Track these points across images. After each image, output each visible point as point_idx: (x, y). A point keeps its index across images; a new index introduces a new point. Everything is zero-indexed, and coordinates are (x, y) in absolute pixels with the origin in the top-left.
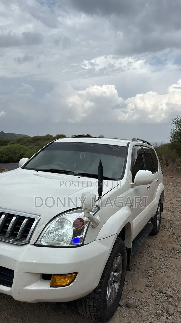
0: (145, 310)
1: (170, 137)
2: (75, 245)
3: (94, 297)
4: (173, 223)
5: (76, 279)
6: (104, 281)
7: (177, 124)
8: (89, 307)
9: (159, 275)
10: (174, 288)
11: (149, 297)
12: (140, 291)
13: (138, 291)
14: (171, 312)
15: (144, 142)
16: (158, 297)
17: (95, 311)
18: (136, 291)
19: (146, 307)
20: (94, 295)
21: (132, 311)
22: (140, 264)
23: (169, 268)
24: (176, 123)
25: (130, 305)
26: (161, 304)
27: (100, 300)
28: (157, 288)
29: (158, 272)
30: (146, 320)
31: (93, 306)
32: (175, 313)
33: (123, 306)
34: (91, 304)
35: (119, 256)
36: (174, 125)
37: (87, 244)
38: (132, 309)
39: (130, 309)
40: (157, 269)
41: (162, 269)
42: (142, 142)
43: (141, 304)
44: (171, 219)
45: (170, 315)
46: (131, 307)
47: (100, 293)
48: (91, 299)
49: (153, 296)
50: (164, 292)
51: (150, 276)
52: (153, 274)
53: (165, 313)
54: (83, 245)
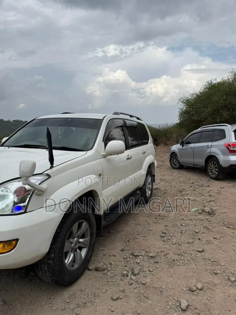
0: (112, 272)
1: (179, 116)
2: (16, 213)
3: (48, 262)
4: (166, 192)
5: (17, 246)
6: (57, 246)
7: (184, 102)
8: (46, 272)
9: (137, 240)
10: (148, 250)
11: (121, 260)
12: (114, 256)
13: (112, 255)
14: (136, 272)
15: (131, 116)
16: (128, 259)
17: (51, 276)
18: (110, 256)
19: (114, 270)
20: (48, 261)
21: (99, 274)
22: (122, 231)
23: (149, 232)
24: (182, 102)
25: (98, 268)
26: (129, 265)
27: (53, 265)
28: (130, 252)
29: (138, 237)
30: (110, 281)
31: (48, 271)
32: (141, 272)
33: (92, 269)
34: (46, 269)
35: (84, 222)
36: (181, 103)
37: (31, 211)
38: (100, 272)
39: (99, 272)
40: (138, 234)
41: (142, 233)
42: (130, 116)
43: (110, 266)
44: (166, 189)
45: (135, 275)
46: (100, 270)
47: (53, 258)
48: (45, 264)
49: (125, 259)
50: (135, 255)
51: (128, 241)
52: (131, 238)
53: (130, 274)
54: (25, 212)
